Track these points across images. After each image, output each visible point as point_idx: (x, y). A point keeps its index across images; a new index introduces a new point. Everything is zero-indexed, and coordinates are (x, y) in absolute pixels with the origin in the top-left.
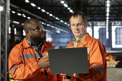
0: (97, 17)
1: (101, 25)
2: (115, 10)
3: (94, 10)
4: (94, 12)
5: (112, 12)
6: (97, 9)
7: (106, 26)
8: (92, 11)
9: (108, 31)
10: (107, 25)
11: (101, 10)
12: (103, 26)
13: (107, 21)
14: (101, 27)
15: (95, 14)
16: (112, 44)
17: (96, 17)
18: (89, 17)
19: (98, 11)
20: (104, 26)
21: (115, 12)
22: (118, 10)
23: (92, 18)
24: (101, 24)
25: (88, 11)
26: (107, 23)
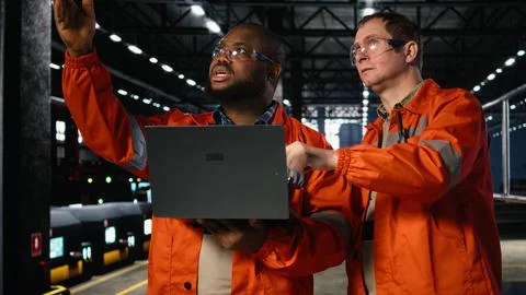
0: (336, 90)
1: (348, 115)
3: (325, 69)
4: (324, 75)
6: (335, 65)
7: (361, 118)
8: (319, 71)
10: (365, 115)
11: (346, 70)
12: (351, 118)
13: (365, 102)
14: (347, 121)
15: (326, 81)
17: (331, 91)
18: (310, 90)
19: (336, 71)
20: (356, 118)
23: (320, 93)
24: (347, 112)
25: (307, 71)
26: (365, 109)
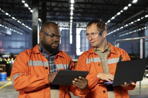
1: (64, 26)
2: (81, 8)
3: (56, 7)
4: (55, 9)
5: (76, 11)
6: (60, 5)
7: (70, 27)
8: (54, 7)
9: (72, 34)
10: (71, 26)
11: (64, 7)
12: (66, 27)
13: (71, 21)
14: (64, 29)
15: (56, 11)
16: (77, 50)
17: (58, 16)
18: (50, 15)
19: (60, 7)
20: (68, 27)
21: (80, 10)
22: (83, 9)
23: (54, 16)
24: (64, 24)
25: (48, 7)
26: (71, 24)
